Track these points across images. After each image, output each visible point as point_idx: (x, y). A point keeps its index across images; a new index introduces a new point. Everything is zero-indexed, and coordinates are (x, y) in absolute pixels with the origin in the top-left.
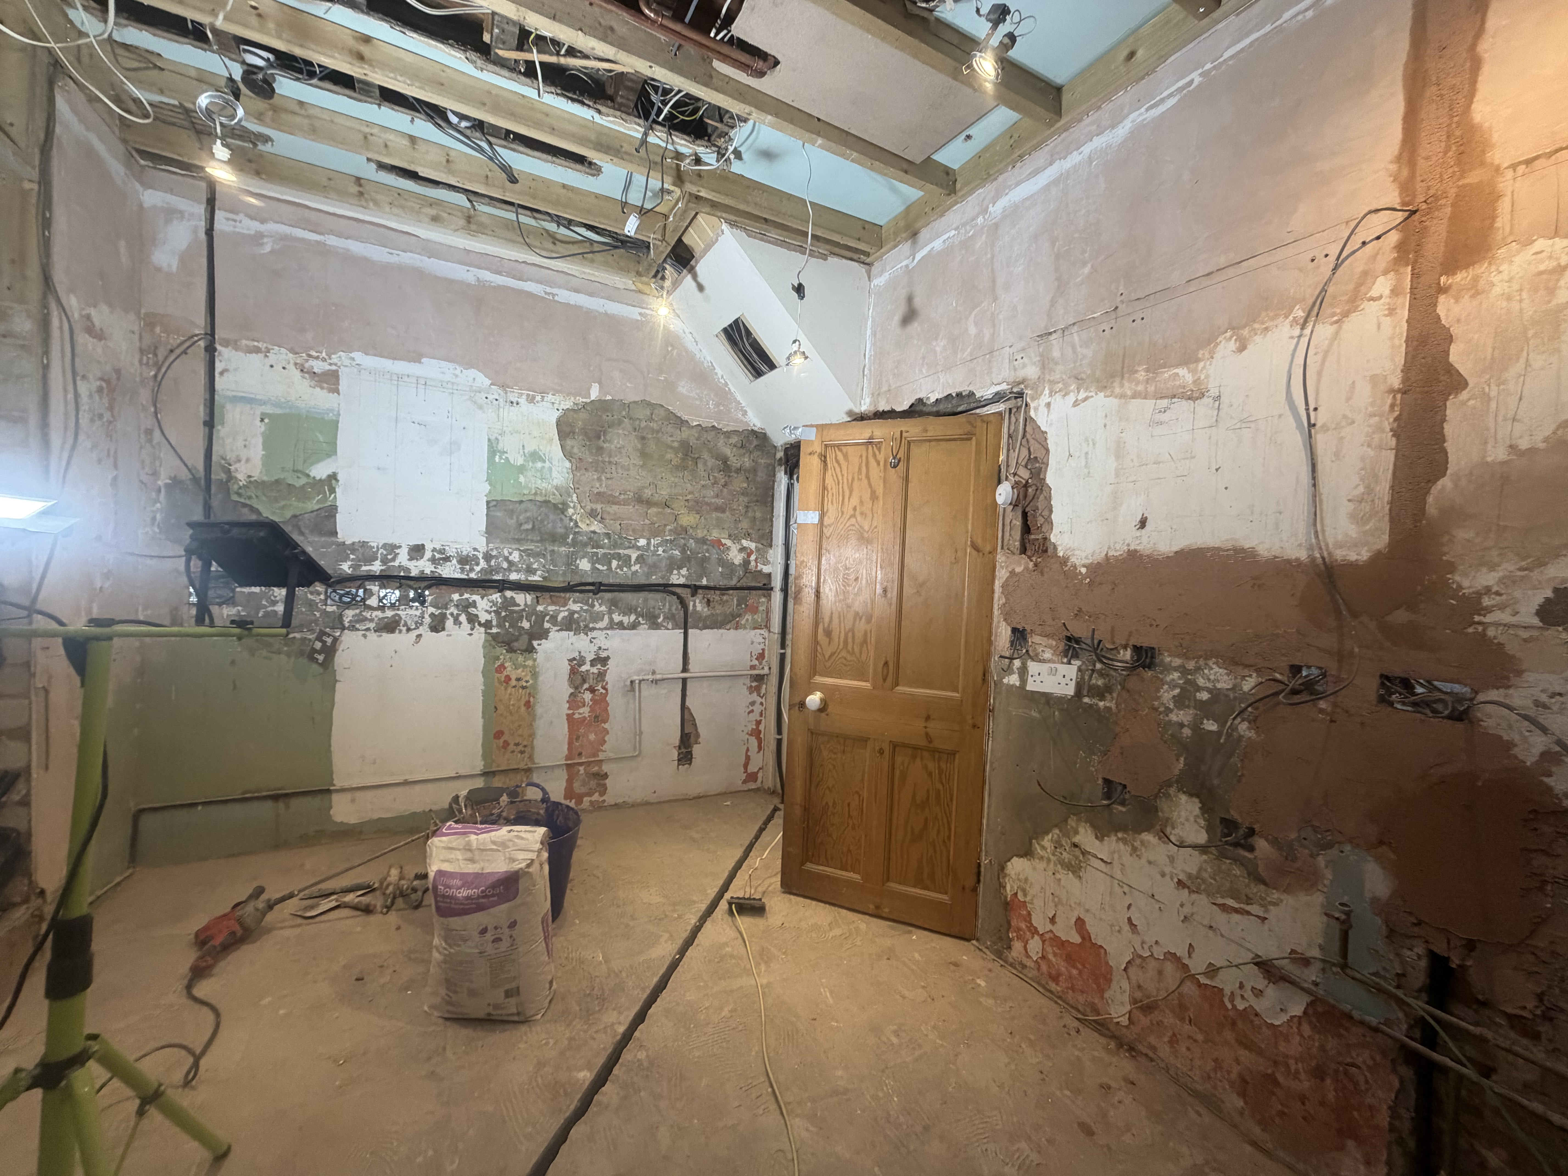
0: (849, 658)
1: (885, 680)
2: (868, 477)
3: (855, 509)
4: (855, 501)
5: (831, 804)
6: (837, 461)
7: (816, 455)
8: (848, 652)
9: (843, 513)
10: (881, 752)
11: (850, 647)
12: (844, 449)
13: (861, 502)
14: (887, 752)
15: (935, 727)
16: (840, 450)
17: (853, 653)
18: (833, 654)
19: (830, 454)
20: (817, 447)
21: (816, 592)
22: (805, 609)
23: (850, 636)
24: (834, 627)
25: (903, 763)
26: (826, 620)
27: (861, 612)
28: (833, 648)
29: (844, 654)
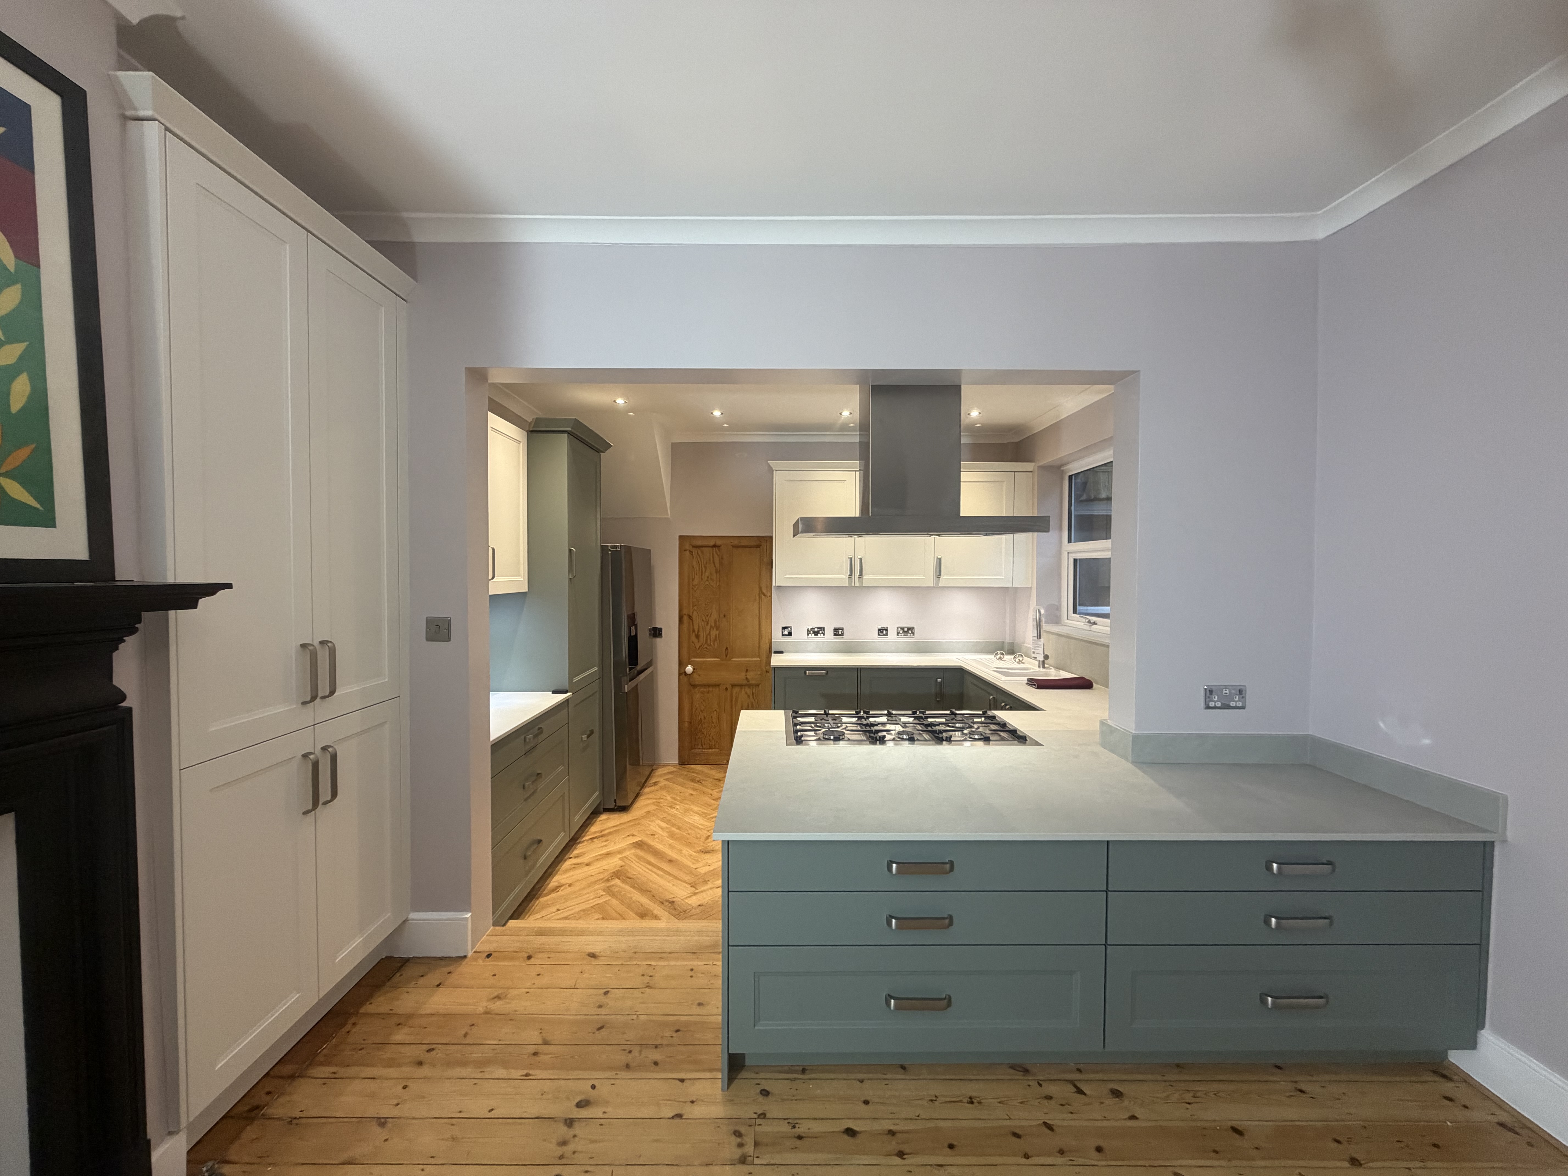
0: (709, 647)
1: (726, 656)
2: (714, 562)
3: (708, 577)
4: (707, 574)
5: (702, 718)
6: (698, 554)
7: (689, 551)
8: (708, 645)
9: (702, 579)
10: (726, 689)
11: (709, 642)
13: (711, 574)
14: (729, 689)
15: (750, 675)
16: (700, 549)
17: (710, 645)
18: (700, 646)
19: (695, 551)
20: (687, 547)
21: (690, 617)
22: (685, 626)
23: (708, 637)
24: (701, 633)
25: (736, 693)
26: (696, 630)
27: (713, 625)
28: (700, 644)
29: (706, 646)
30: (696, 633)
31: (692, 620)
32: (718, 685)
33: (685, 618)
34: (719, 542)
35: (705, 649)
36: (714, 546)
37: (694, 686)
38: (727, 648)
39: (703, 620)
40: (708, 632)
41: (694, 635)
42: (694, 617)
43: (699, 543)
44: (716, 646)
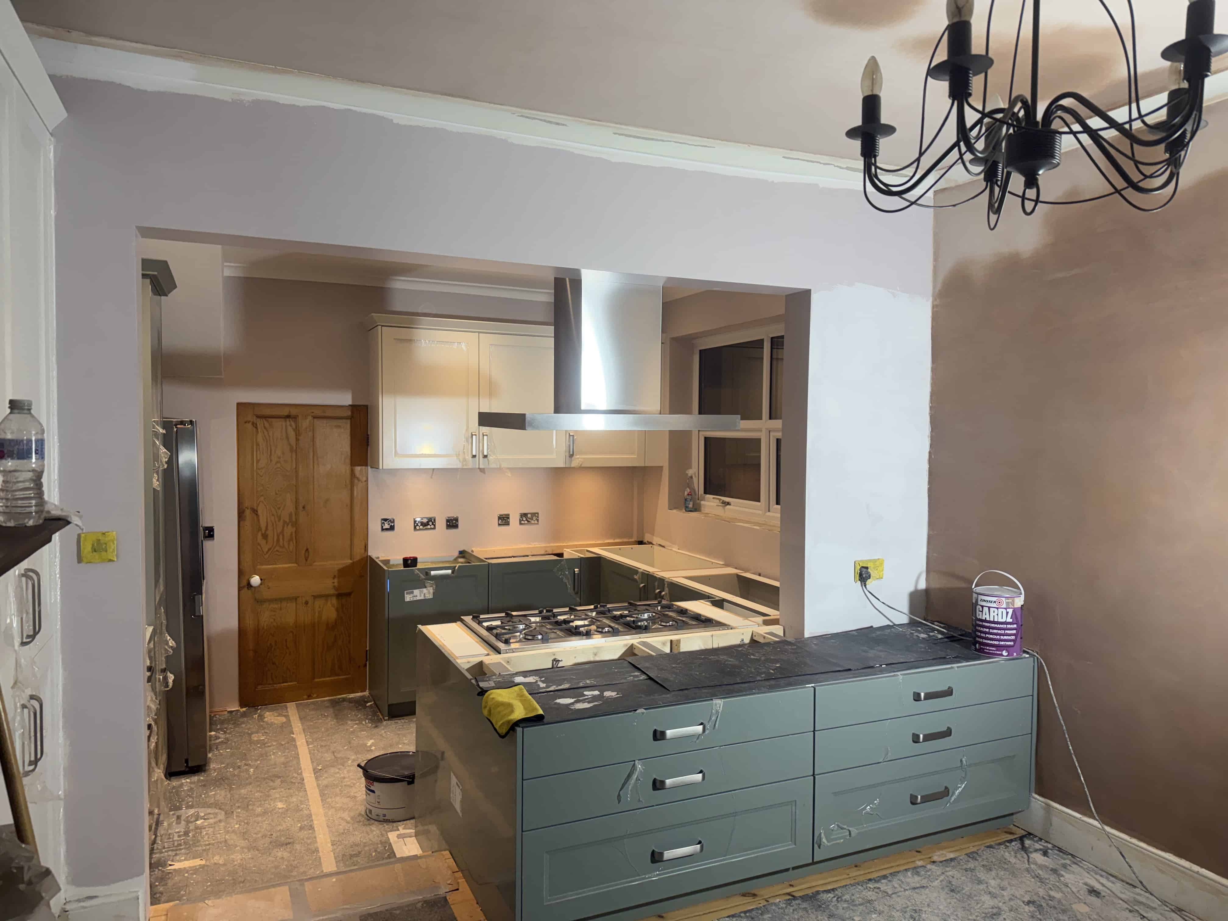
0: (281, 550)
1: (306, 560)
2: (287, 438)
3: (279, 458)
4: (279, 453)
5: (273, 643)
6: (265, 428)
7: (251, 423)
8: (280, 547)
9: (271, 461)
10: (307, 603)
11: (281, 544)
12: (270, 420)
13: (283, 453)
14: (310, 603)
15: (340, 582)
16: (267, 421)
17: (283, 547)
18: (269, 550)
19: (260, 423)
20: (250, 418)
21: (255, 511)
22: (248, 523)
23: (281, 537)
24: (269, 532)
25: (320, 607)
26: (264, 529)
27: (288, 521)
28: (269, 546)
29: (277, 548)
30: (263, 532)
31: (258, 516)
32: (296, 599)
33: (248, 512)
34: (294, 412)
35: (277, 553)
36: (288, 417)
37: (259, 602)
38: (307, 550)
39: (273, 515)
40: (279, 530)
41: (260, 534)
42: (259, 512)
43: (268, 412)
44: (291, 548)
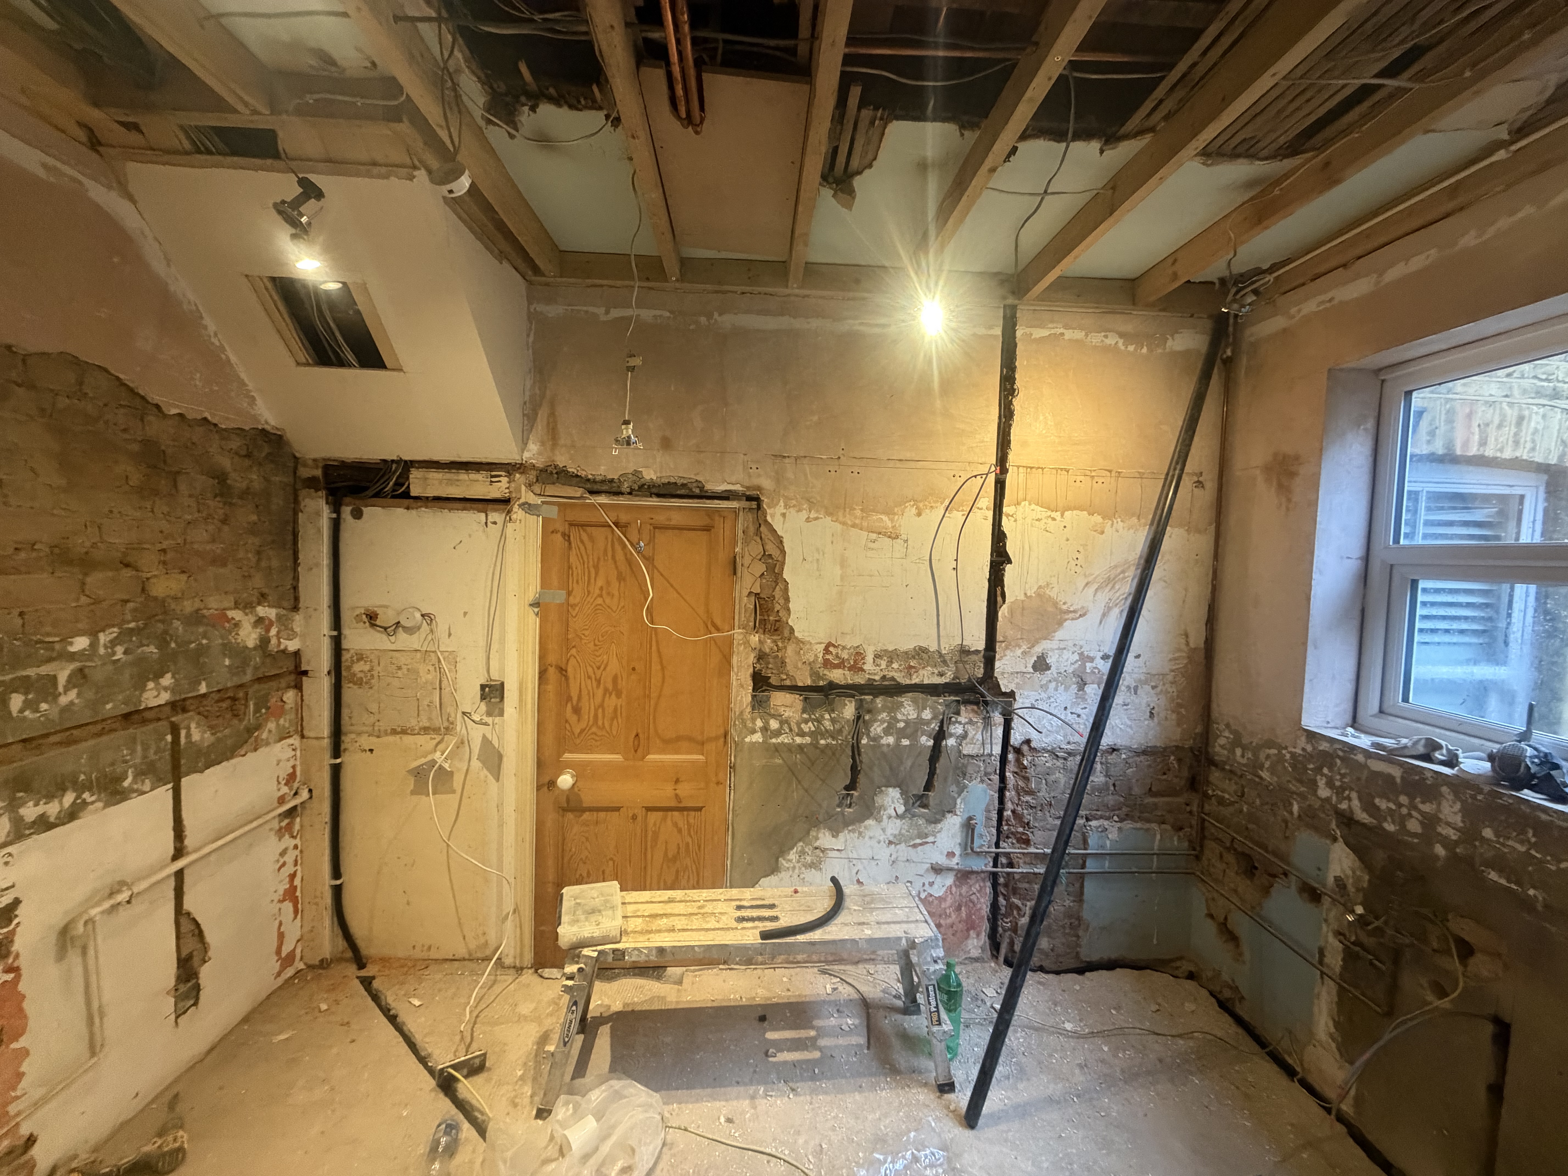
0: (599, 733)
1: (636, 750)
2: (613, 557)
3: (601, 589)
4: (600, 582)
6: (582, 542)
7: (560, 534)
9: (589, 592)
10: (634, 817)
11: (600, 723)
12: (588, 529)
13: (608, 583)
14: (639, 818)
15: (684, 788)
16: (585, 531)
17: (603, 728)
18: (582, 731)
19: (573, 530)
20: (559, 525)
21: (562, 671)
22: (552, 686)
23: (600, 710)
24: (585, 704)
25: (655, 824)
26: (575, 699)
27: (611, 690)
28: (583, 725)
29: (594, 729)
30: (575, 704)
31: (567, 678)
32: (617, 809)
33: (552, 671)
34: (625, 518)
35: (595, 736)
36: (616, 523)
38: (637, 737)
39: (589, 677)
40: (599, 702)
41: (568, 706)
42: (569, 673)
43: (586, 517)
44: (615, 731)
